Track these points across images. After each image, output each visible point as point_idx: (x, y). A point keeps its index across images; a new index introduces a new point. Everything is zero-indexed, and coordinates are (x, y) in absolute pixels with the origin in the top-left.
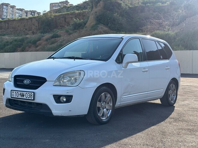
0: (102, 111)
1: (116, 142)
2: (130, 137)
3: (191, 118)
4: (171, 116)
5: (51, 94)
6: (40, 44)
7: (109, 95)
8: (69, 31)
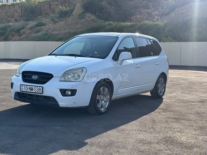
0: (100, 103)
1: (115, 128)
2: (126, 125)
3: (178, 108)
4: (160, 107)
5: (58, 89)
6: (24, 33)
7: (107, 89)
8: (55, 19)
